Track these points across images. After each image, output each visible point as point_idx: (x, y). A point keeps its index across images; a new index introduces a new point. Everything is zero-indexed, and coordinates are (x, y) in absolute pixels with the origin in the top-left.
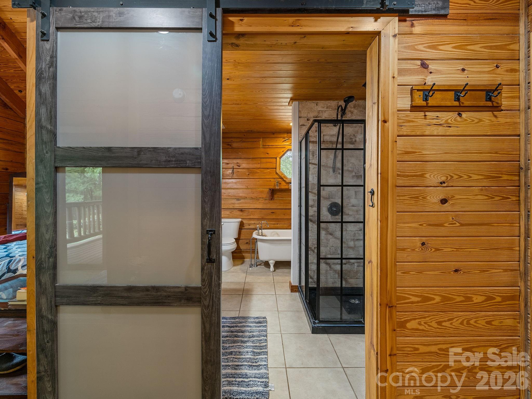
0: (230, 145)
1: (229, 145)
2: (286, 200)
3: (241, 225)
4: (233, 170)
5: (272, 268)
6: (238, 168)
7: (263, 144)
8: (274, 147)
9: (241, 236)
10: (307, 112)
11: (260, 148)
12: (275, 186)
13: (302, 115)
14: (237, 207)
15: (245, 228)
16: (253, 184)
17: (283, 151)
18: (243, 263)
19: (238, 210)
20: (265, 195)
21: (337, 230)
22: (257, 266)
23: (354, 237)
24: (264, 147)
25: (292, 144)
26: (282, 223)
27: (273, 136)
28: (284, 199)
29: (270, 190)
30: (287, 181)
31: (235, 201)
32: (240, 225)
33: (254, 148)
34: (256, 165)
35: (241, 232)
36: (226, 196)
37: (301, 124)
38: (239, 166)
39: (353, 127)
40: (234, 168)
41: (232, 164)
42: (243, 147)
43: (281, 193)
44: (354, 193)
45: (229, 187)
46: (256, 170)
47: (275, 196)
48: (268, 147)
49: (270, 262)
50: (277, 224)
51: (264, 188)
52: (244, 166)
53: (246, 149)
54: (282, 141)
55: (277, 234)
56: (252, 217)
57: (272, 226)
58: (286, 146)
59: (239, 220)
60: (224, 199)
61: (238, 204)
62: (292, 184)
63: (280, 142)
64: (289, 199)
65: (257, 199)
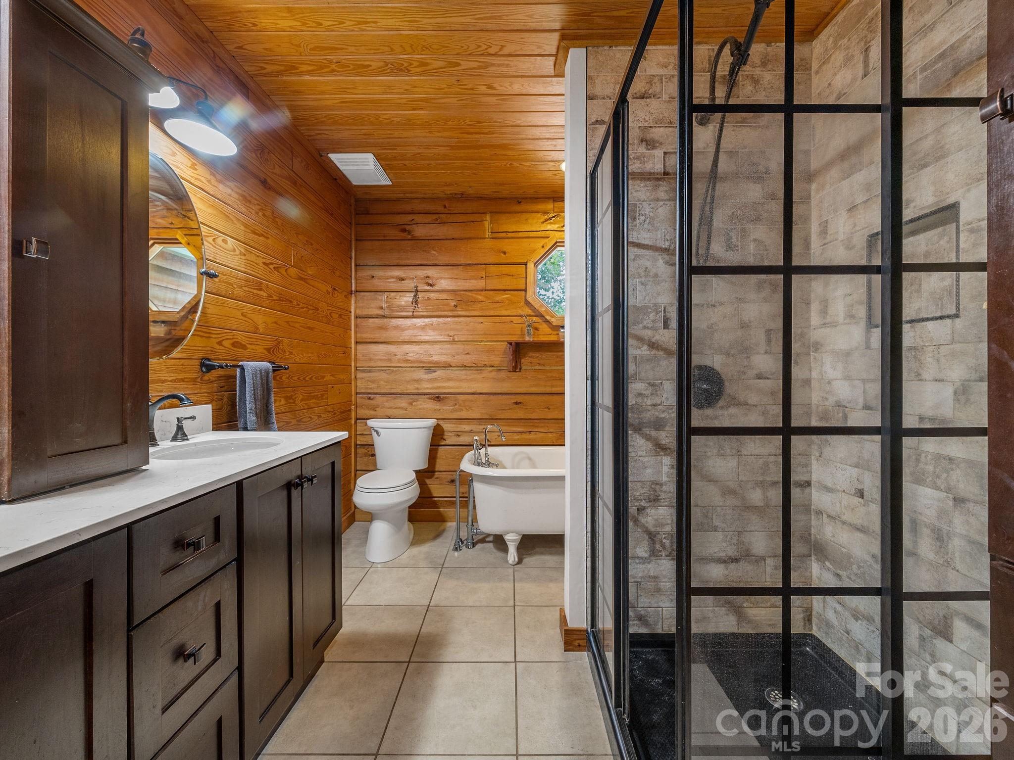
0: (409, 232)
1: (404, 231)
2: (551, 371)
3: (437, 436)
4: (415, 296)
5: (512, 555)
6: (428, 291)
7: (492, 228)
8: (520, 235)
9: (437, 463)
10: (613, 80)
11: (485, 238)
12: (523, 335)
13: (598, 90)
14: (427, 388)
15: (448, 442)
16: (468, 330)
17: (543, 247)
18: (438, 535)
19: (428, 396)
20: (496, 359)
21: (709, 454)
22: (474, 546)
23: (763, 474)
24: (496, 235)
25: (567, 228)
26: (542, 430)
27: (517, 208)
28: (548, 368)
29: (511, 344)
30: (554, 321)
31: (421, 375)
32: (433, 435)
33: (470, 239)
34: (473, 281)
35: (436, 453)
36: (399, 361)
37: (594, 120)
38: (431, 285)
39: (759, 127)
40: (417, 291)
41: (413, 279)
42: (442, 237)
43: (537, 354)
44: (762, 337)
45: (407, 338)
46: (474, 295)
47: (523, 361)
48: (504, 235)
49: (507, 537)
50: (530, 432)
51: (494, 341)
52: (444, 284)
53: (448, 241)
54: (542, 220)
55: (530, 459)
56: (464, 414)
57: (517, 437)
58: (551, 234)
59: (431, 422)
60: (395, 369)
61: (431, 380)
62: (567, 331)
63: (535, 224)
64: (560, 368)
65: (477, 367)
